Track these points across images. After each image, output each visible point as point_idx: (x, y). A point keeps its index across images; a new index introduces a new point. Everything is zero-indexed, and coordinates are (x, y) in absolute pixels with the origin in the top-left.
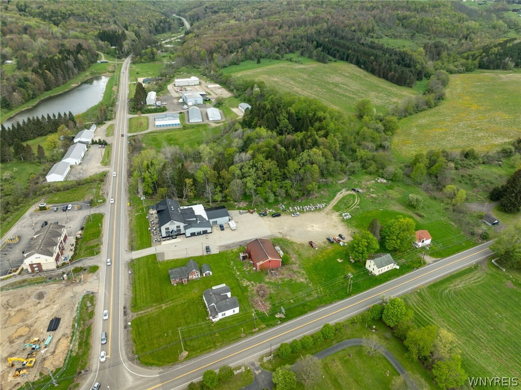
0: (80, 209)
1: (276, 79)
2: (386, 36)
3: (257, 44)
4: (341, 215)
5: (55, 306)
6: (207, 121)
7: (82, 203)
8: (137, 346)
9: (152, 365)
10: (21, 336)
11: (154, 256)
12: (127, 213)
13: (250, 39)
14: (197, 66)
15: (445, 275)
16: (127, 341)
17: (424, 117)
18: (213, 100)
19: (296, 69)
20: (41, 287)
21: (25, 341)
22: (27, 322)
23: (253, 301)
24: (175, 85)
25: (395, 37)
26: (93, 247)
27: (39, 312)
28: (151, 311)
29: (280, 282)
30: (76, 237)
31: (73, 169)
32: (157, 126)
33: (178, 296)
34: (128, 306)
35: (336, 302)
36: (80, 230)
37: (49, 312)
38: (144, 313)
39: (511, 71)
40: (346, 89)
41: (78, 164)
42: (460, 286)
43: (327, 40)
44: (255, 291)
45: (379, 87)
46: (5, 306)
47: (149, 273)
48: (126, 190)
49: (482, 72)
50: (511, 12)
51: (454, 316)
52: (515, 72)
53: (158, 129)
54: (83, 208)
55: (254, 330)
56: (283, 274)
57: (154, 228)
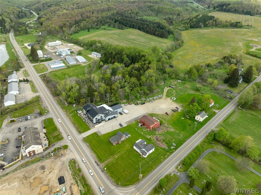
0: (36, 117)
1: (103, 39)
2: (145, 15)
3: (85, 22)
4: (171, 99)
5: (55, 171)
6: (79, 63)
7: (35, 114)
8: (114, 178)
9: (128, 185)
10: (45, 191)
11: (95, 134)
12: (65, 115)
13: (79, 19)
14: (56, 35)
15: (226, 116)
16: (108, 178)
17: (180, 51)
18: (75, 52)
19: (110, 34)
20: (40, 163)
21: (50, 193)
22: (44, 183)
23: (157, 144)
24: (48, 46)
25: (149, 16)
26: (57, 136)
27: (47, 176)
28: (111, 160)
29: (164, 133)
30: (44, 133)
31: (17, 97)
32: (53, 68)
33: (120, 150)
34: (97, 161)
35: (192, 137)
36: (43, 129)
37: (54, 175)
38: (108, 162)
39: (203, 29)
40: (139, 42)
41: (18, 93)
42: (233, 119)
43: (119, 18)
44: (155, 140)
45: (154, 39)
46: (24, 178)
47: (98, 143)
48: (56, 103)
49: (192, 30)
50: (189, 3)
51: (238, 131)
52: (205, 29)
53: (54, 70)
54: (37, 117)
55: (165, 157)
56: (163, 129)
57: (86, 120)
